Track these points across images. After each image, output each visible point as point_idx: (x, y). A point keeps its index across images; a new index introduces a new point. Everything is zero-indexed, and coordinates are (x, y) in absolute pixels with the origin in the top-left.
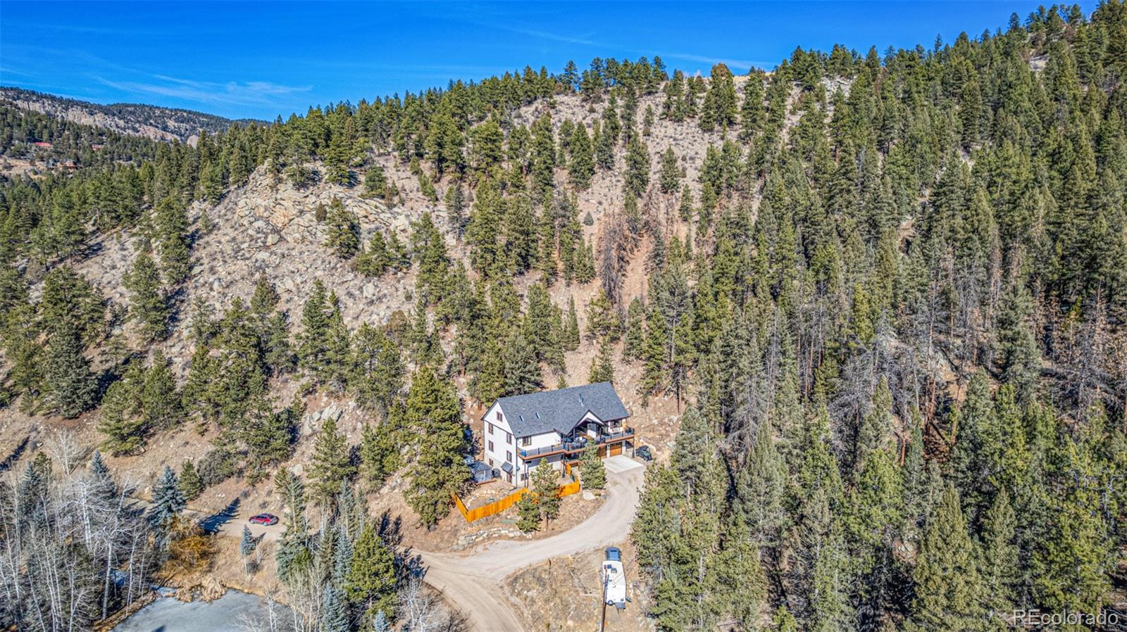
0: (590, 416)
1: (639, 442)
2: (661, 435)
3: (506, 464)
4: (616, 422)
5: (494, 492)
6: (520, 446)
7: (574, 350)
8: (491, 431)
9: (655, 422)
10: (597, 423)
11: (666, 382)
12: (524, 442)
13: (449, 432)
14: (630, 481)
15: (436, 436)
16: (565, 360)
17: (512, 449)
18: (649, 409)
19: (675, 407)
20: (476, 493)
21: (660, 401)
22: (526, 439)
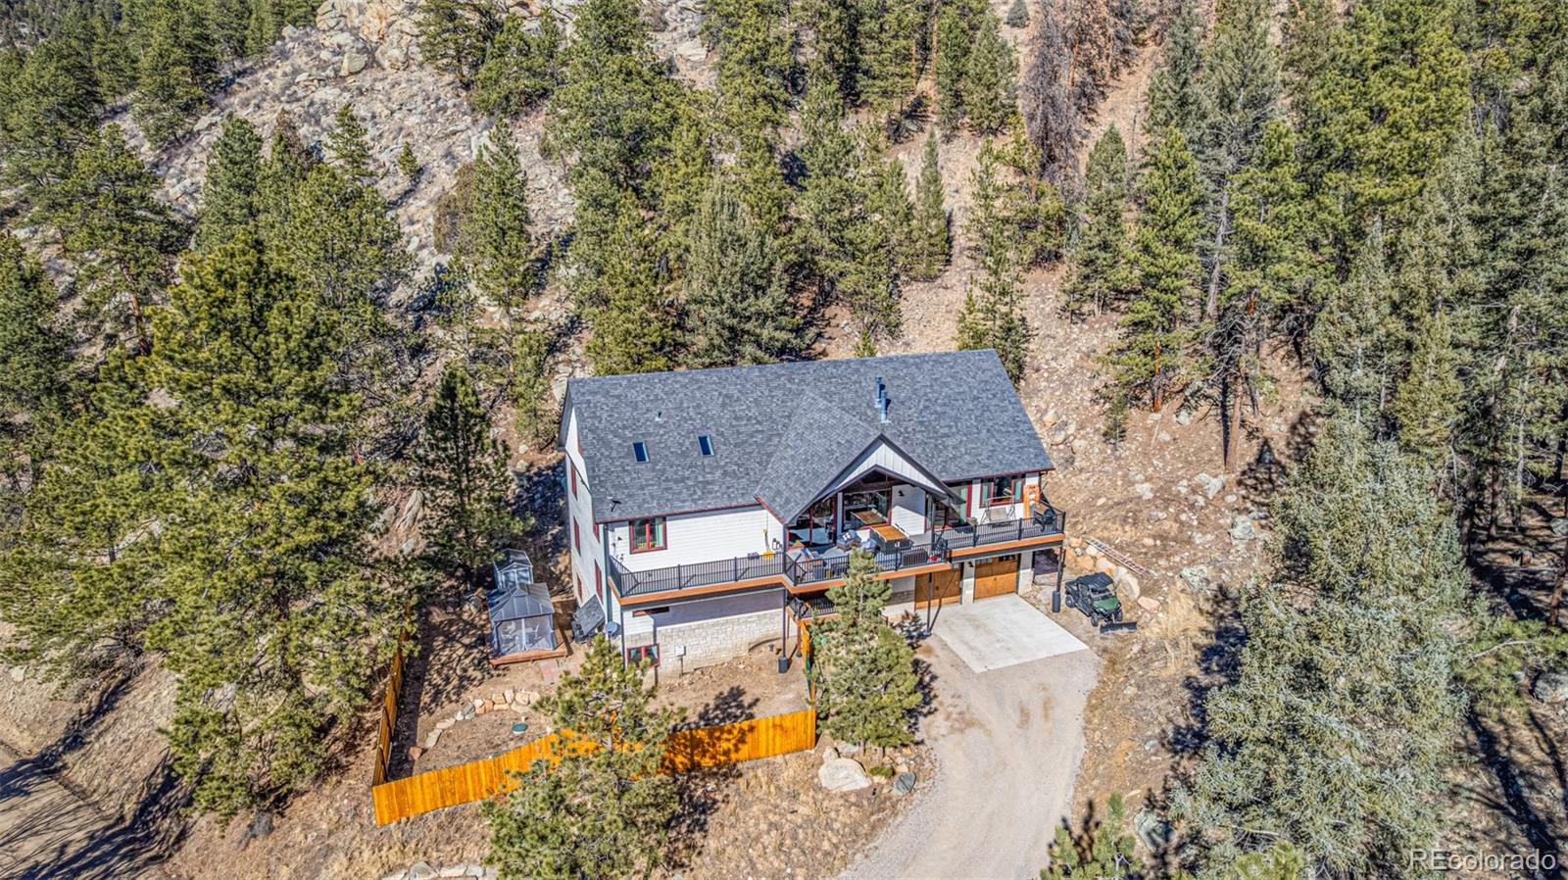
0: (884, 458)
1: (1085, 556)
2: (1163, 537)
4: (1001, 487)
6: (620, 551)
7: (929, 278)
8: (574, 487)
9: (1145, 490)
10: (928, 491)
11: (1188, 370)
14: (1025, 716)
16: (903, 305)
18: (1127, 449)
19: (1216, 447)
20: (479, 697)
21: (1164, 424)
22: (645, 530)
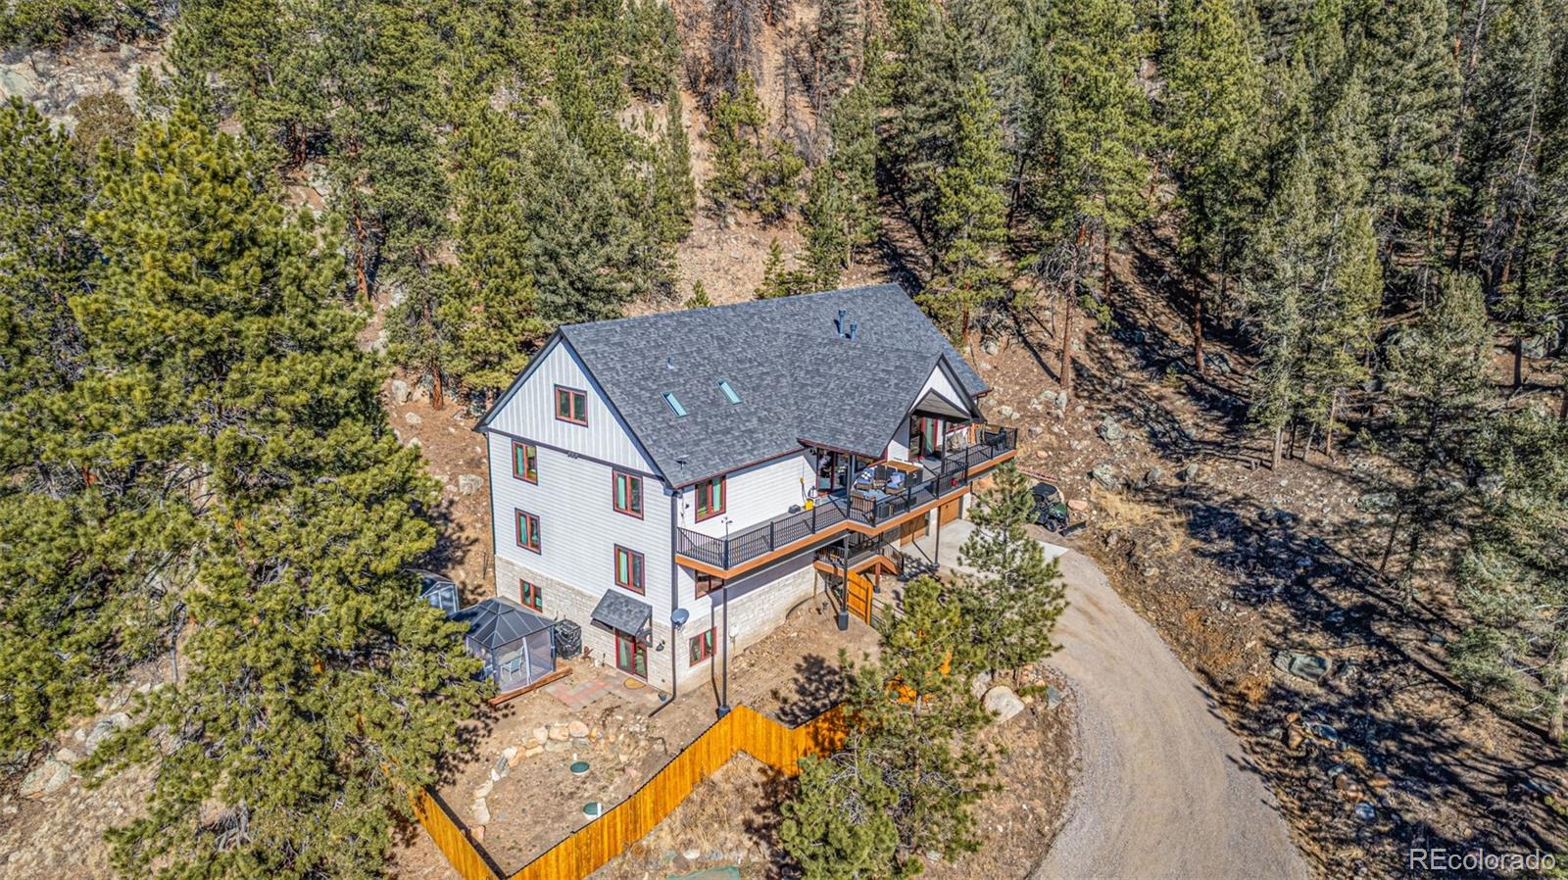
0: (936, 382)
3: (610, 601)
5: (579, 728)
6: (687, 521)
8: (526, 467)
12: (703, 502)
13: (364, 482)
15: (288, 505)
17: (650, 535)
20: (504, 746)
22: (708, 492)
